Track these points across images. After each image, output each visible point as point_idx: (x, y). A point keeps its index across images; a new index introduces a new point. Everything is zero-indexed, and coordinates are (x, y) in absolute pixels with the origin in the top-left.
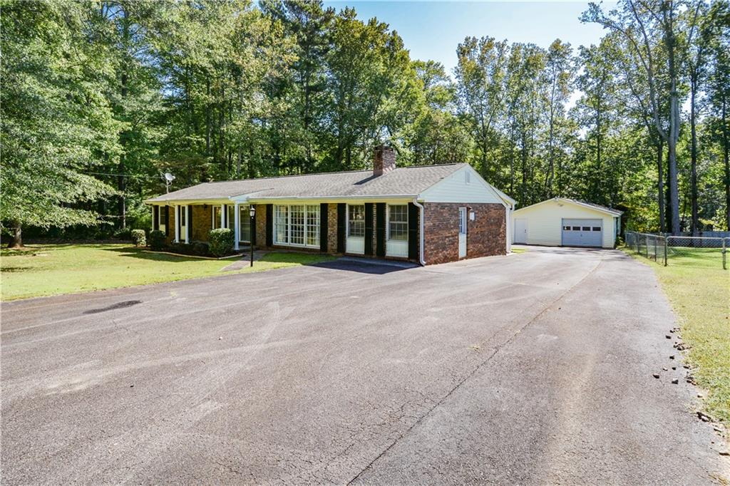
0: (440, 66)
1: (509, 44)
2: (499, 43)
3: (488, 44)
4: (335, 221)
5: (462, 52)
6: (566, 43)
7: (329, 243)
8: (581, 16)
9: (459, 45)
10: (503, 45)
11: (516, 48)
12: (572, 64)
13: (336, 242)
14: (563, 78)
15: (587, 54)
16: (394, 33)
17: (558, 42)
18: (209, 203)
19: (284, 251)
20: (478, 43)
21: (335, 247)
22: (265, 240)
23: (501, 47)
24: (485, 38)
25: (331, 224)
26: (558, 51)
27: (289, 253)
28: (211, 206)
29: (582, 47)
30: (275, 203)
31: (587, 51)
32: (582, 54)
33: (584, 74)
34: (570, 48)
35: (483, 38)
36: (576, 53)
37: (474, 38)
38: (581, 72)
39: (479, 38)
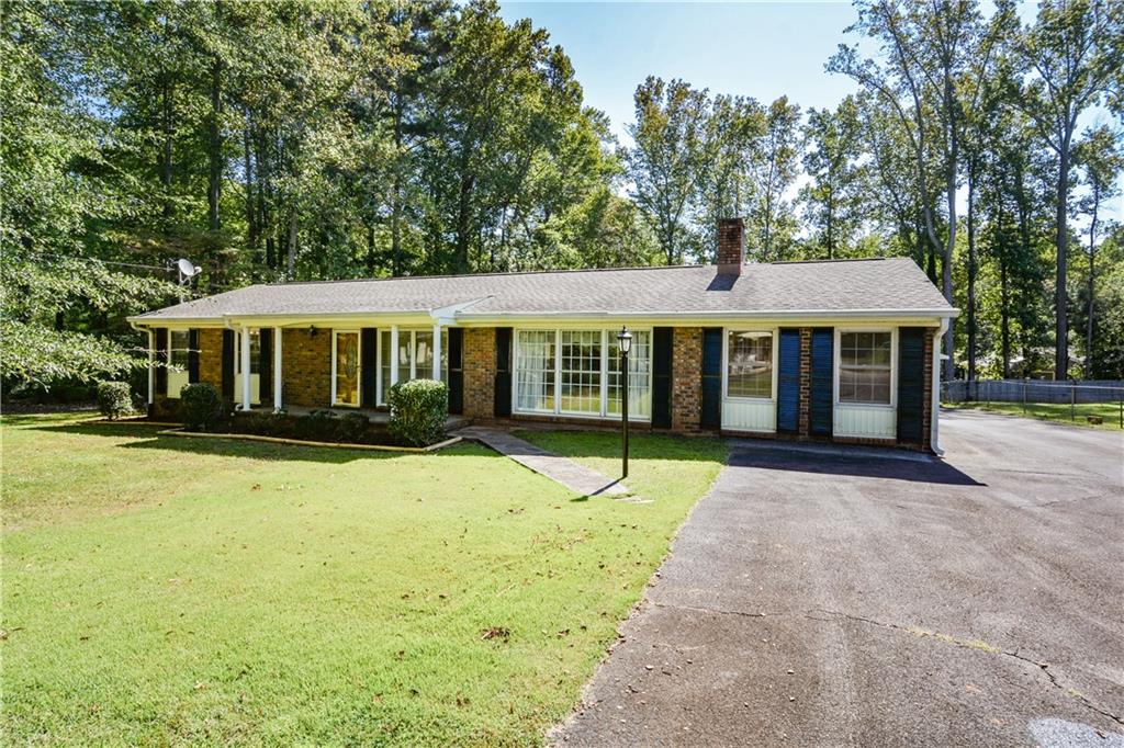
0: (604, 117)
1: (712, 96)
2: (695, 92)
3: (680, 91)
4: (695, 364)
5: (644, 99)
6: (795, 104)
7: (678, 411)
8: (828, 62)
9: (639, 86)
10: (702, 96)
11: (721, 102)
12: (800, 136)
13: (696, 408)
14: (784, 154)
15: (820, 121)
16: (558, 49)
17: (784, 100)
18: (322, 324)
19: (547, 427)
20: (665, 88)
21: (694, 418)
22: (491, 404)
23: (699, 98)
24: (677, 82)
25: (681, 369)
26: (782, 113)
27: (562, 431)
28: (331, 330)
29: (812, 111)
30: (518, 325)
31: (819, 118)
32: (812, 121)
33: (816, 150)
34: (799, 112)
35: (673, 81)
36: (805, 120)
37: (659, 80)
38: (813, 148)
39: (667, 81)
